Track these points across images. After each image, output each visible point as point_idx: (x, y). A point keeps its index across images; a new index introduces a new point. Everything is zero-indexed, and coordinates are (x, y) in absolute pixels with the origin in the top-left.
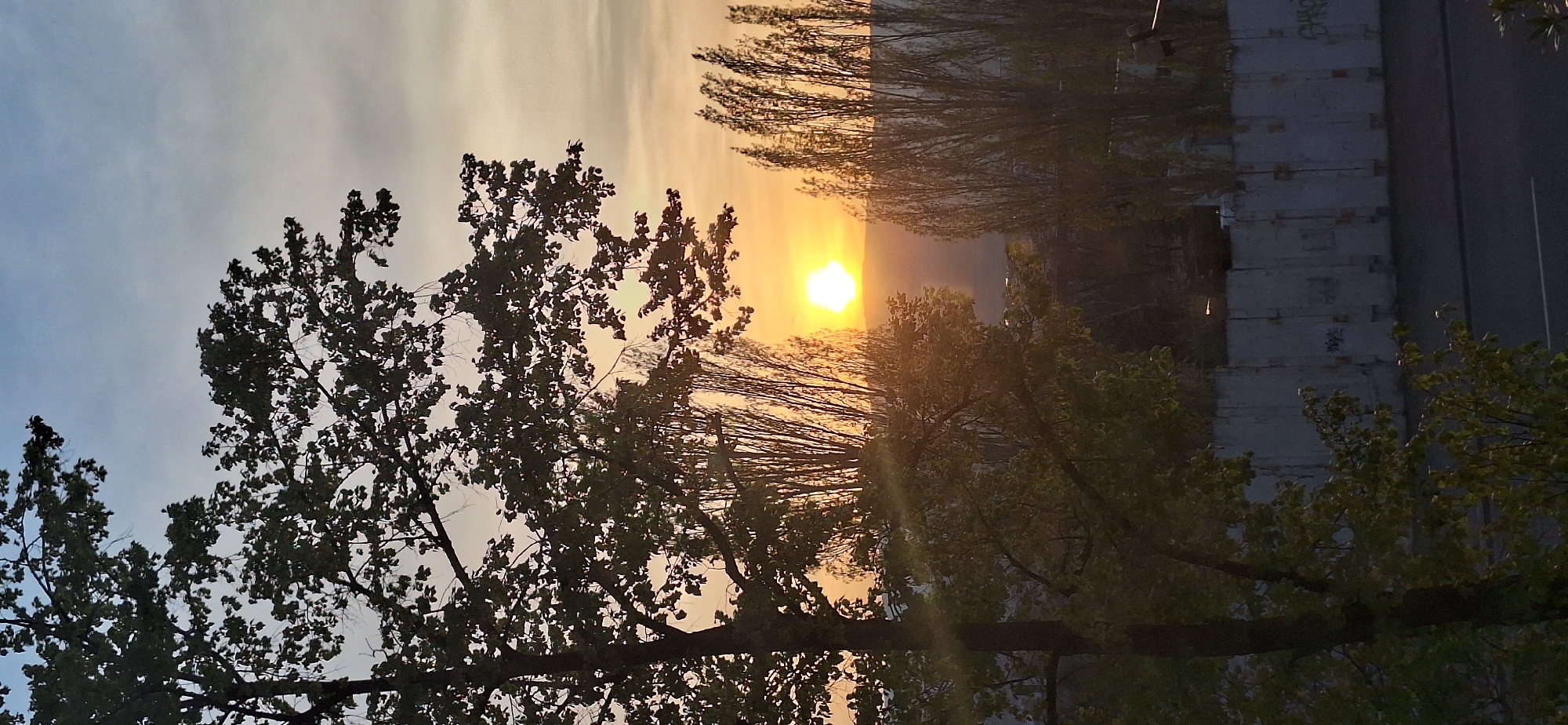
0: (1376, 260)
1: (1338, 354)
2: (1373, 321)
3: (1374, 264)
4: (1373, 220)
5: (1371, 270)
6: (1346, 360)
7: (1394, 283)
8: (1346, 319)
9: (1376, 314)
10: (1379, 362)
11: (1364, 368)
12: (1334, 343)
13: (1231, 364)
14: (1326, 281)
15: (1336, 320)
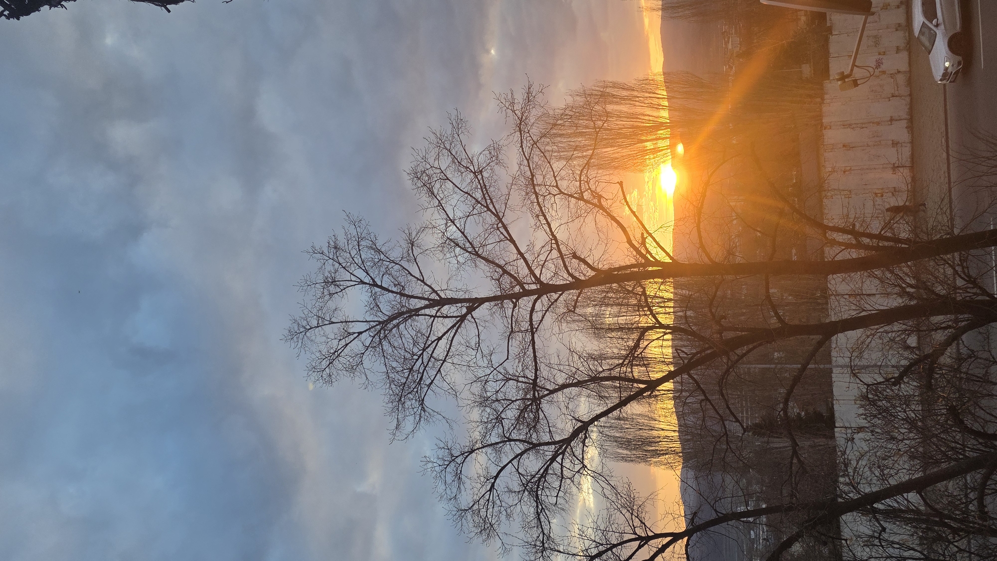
0: (899, 25)
1: (879, 70)
2: (897, 53)
3: (898, 27)
4: (898, 7)
5: (897, 30)
6: (884, 72)
7: (907, 34)
8: (884, 53)
9: (898, 50)
10: (899, 72)
11: (892, 76)
12: (879, 64)
13: (831, 78)
14: (875, 37)
15: (880, 54)
